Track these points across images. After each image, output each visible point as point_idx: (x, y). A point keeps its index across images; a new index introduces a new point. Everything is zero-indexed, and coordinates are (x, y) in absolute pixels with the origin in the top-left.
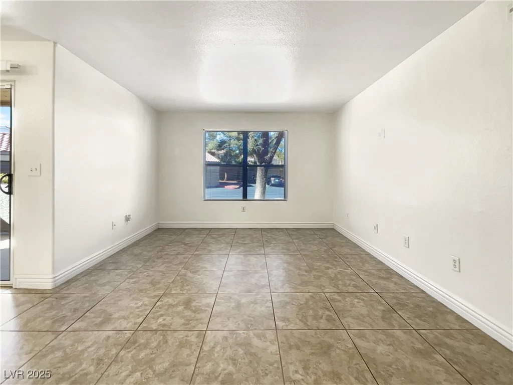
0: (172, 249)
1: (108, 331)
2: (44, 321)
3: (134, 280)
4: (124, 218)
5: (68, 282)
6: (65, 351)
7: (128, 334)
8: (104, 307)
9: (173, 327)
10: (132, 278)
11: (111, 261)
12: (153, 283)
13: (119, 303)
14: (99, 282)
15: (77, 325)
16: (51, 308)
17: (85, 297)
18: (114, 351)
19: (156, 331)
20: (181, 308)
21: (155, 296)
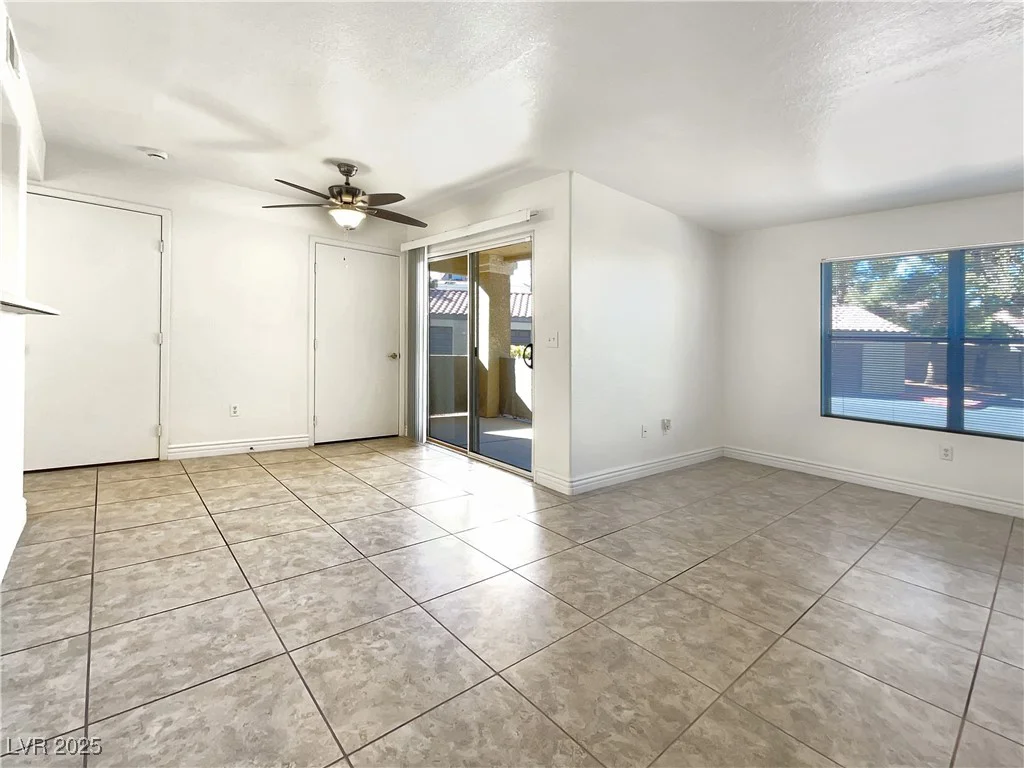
0: (744, 497)
1: (628, 567)
2: (563, 525)
3: (671, 521)
4: (660, 424)
5: (586, 494)
6: (581, 564)
7: (653, 582)
8: (625, 538)
9: (721, 604)
10: (669, 518)
11: (640, 486)
12: (700, 535)
13: (646, 541)
14: (622, 508)
15: (595, 544)
16: (568, 515)
17: (605, 518)
18: (634, 591)
19: (694, 597)
20: (739, 586)
21: (700, 554)
